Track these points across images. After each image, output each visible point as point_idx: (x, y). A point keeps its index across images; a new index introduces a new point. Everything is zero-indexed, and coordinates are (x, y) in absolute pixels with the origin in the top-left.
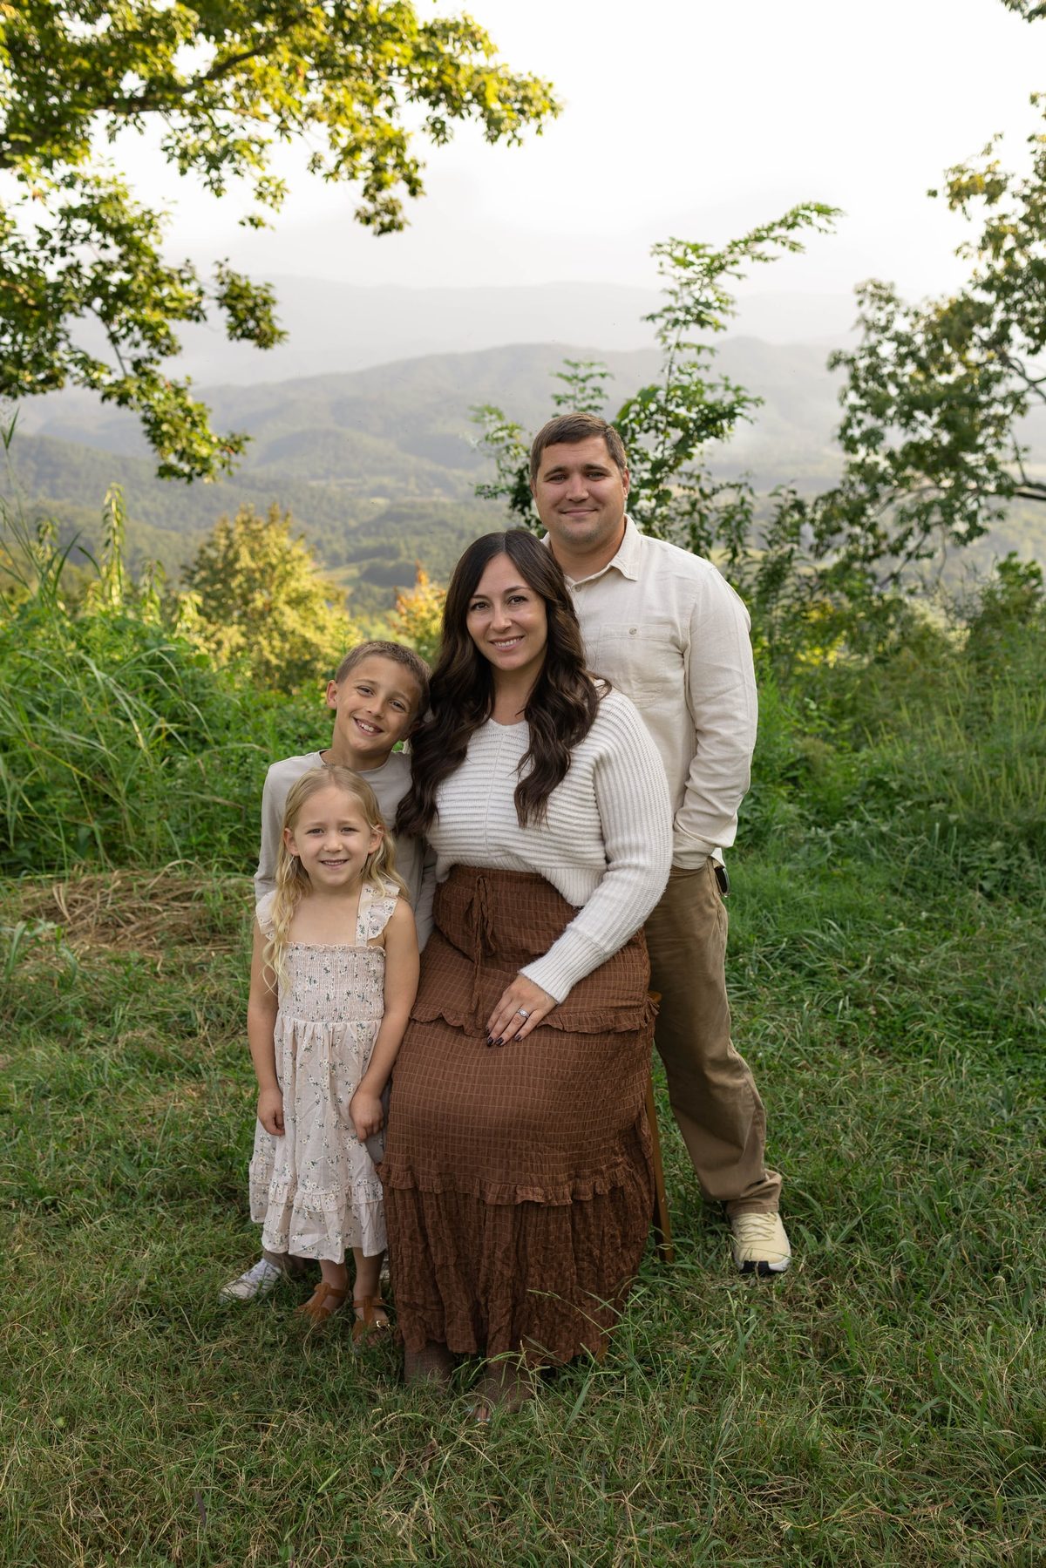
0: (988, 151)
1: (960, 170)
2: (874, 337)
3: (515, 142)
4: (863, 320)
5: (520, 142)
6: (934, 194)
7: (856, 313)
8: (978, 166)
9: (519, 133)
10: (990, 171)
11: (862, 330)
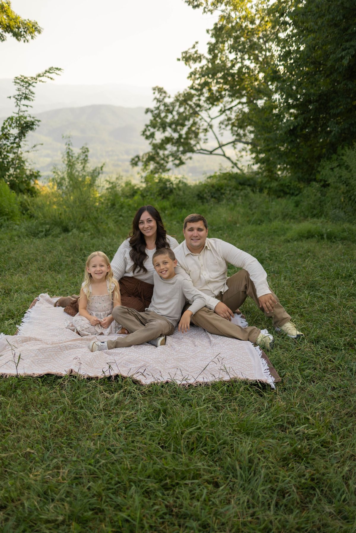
0: (194, 47)
1: (186, 52)
2: (159, 104)
3: (26, 41)
4: (155, 98)
5: (28, 41)
6: (179, 60)
7: (154, 96)
8: (192, 51)
9: (27, 38)
10: (196, 52)
11: (155, 101)
